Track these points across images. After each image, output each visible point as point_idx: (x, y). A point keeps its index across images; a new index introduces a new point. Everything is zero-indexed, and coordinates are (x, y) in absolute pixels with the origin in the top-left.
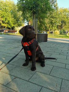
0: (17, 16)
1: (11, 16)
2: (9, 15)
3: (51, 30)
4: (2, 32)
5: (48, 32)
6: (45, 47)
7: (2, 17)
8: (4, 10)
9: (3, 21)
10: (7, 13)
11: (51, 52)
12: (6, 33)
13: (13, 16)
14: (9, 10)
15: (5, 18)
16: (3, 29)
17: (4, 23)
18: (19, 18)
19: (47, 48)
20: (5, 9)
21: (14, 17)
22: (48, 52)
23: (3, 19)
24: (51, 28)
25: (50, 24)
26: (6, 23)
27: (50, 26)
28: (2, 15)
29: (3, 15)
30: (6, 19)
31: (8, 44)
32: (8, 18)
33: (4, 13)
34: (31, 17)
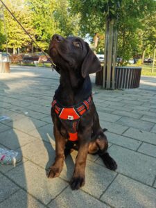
0: (67, 24)
1: (54, 24)
2: (51, 22)
3: (147, 55)
4: (35, 62)
6: (135, 102)
7: (35, 28)
8: (40, 10)
9: (36, 37)
10: (46, 16)
12: (44, 62)
13: (58, 23)
14: (51, 10)
15: (41, 28)
16: (37, 53)
17: (39, 40)
18: (72, 29)
19: (141, 105)
20: (42, 8)
21: (61, 26)
22: (144, 118)
23: (36, 32)
24: (149, 51)
25: (148, 42)
26: (42, 41)
27: (146, 46)
28: (34, 21)
29: (37, 23)
30: (43, 31)
32: (48, 28)
33: (38, 17)
34: (101, 26)
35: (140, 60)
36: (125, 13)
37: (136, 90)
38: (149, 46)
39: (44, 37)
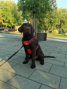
0: (17, 15)
1: (11, 15)
2: (10, 14)
3: (50, 29)
4: (3, 31)
5: (47, 32)
6: (44, 46)
7: (3, 17)
8: (5, 9)
9: (3, 20)
10: (8, 12)
11: (50, 50)
12: (7, 31)
13: (13, 15)
14: (10, 10)
15: (5, 17)
16: (4, 27)
17: (4, 22)
18: (20, 18)
19: (47, 47)
20: (6, 8)
22: (47, 51)
23: (3, 18)
24: (50, 28)
25: (50, 24)
26: (6, 22)
27: (49, 25)
28: (2, 14)
29: (3, 15)
30: (6, 18)
31: (8, 42)
32: (8, 17)
33: (4, 12)
34: (31, 16)
35: (47, 31)
36: (40, 12)
37: (45, 41)
38: (50, 25)
39: (7, 21)
